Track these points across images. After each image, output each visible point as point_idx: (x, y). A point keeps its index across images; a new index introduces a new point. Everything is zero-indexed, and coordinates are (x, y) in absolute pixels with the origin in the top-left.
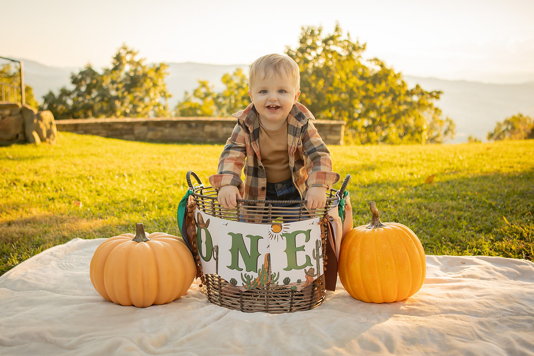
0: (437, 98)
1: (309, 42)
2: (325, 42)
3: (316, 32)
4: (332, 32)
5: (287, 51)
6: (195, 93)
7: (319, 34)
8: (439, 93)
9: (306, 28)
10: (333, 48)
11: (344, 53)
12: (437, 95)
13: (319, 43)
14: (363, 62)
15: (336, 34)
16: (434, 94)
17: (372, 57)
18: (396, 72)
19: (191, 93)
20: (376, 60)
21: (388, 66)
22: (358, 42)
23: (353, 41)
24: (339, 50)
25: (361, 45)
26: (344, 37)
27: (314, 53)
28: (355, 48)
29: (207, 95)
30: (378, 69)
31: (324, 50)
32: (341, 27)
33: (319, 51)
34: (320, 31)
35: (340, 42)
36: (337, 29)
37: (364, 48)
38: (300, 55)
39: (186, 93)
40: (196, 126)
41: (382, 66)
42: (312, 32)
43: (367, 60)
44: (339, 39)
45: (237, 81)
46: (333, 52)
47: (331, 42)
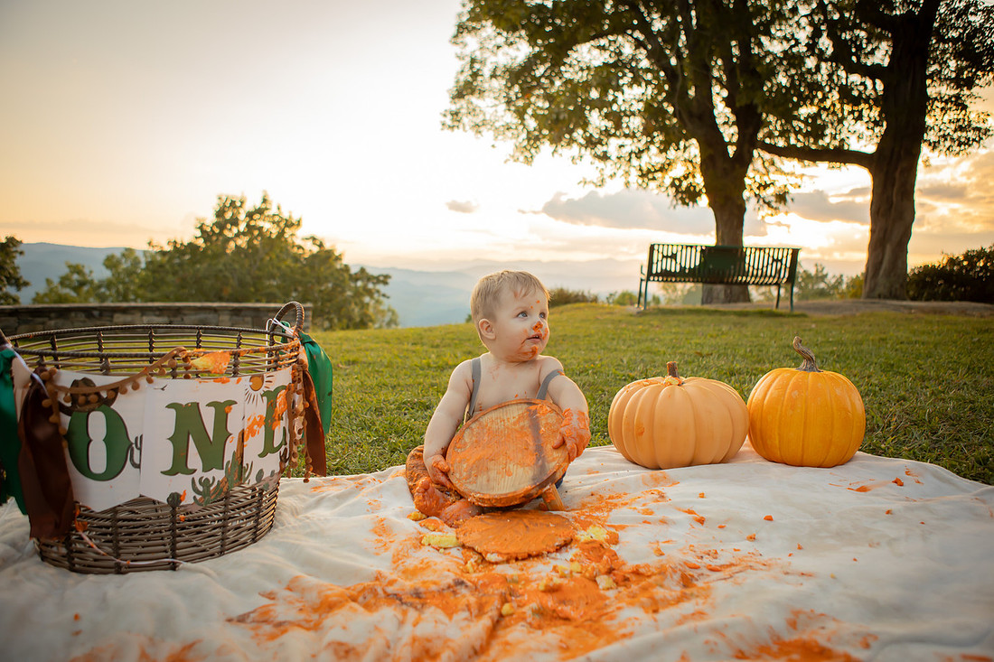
0: (385, 283)
1: (228, 215)
2: (250, 215)
3: (238, 204)
4: (258, 204)
5: (199, 225)
6: (64, 281)
7: (241, 206)
8: (387, 277)
9: (224, 198)
10: (260, 223)
11: (275, 231)
12: (384, 279)
13: (242, 216)
14: (298, 242)
15: (263, 207)
16: (381, 278)
17: (308, 235)
18: (337, 254)
19: (56, 281)
20: (314, 239)
21: (327, 246)
22: (290, 217)
23: (285, 215)
24: (267, 225)
25: (294, 220)
26: (273, 211)
27: (235, 230)
28: (289, 224)
29: (82, 284)
30: (316, 249)
31: (248, 226)
32: (270, 198)
33: (242, 227)
34: (242, 203)
35: (268, 216)
36: (265, 201)
37: (299, 223)
38: (217, 231)
39: (48, 281)
40: (101, 315)
41: (321, 245)
42: (233, 203)
43: (303, 239)
44: (266, 213)
45: (125, 265)
46: (260, 229)
47: (256, 216)
